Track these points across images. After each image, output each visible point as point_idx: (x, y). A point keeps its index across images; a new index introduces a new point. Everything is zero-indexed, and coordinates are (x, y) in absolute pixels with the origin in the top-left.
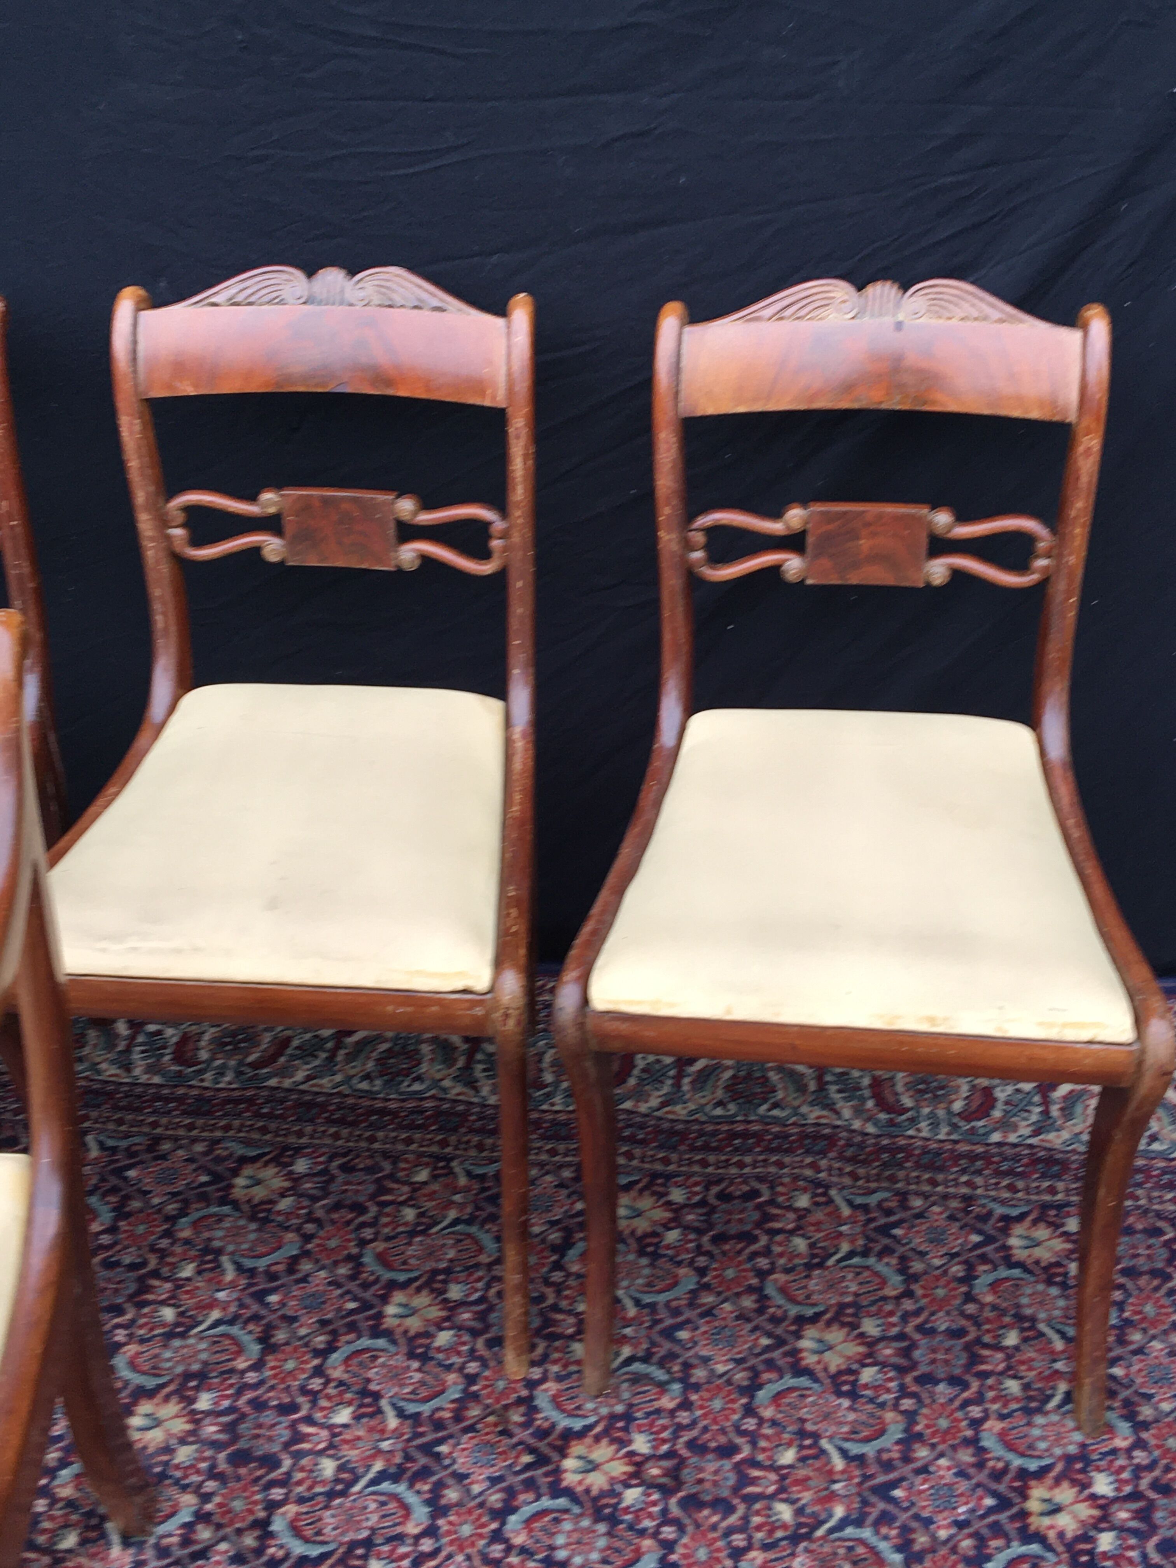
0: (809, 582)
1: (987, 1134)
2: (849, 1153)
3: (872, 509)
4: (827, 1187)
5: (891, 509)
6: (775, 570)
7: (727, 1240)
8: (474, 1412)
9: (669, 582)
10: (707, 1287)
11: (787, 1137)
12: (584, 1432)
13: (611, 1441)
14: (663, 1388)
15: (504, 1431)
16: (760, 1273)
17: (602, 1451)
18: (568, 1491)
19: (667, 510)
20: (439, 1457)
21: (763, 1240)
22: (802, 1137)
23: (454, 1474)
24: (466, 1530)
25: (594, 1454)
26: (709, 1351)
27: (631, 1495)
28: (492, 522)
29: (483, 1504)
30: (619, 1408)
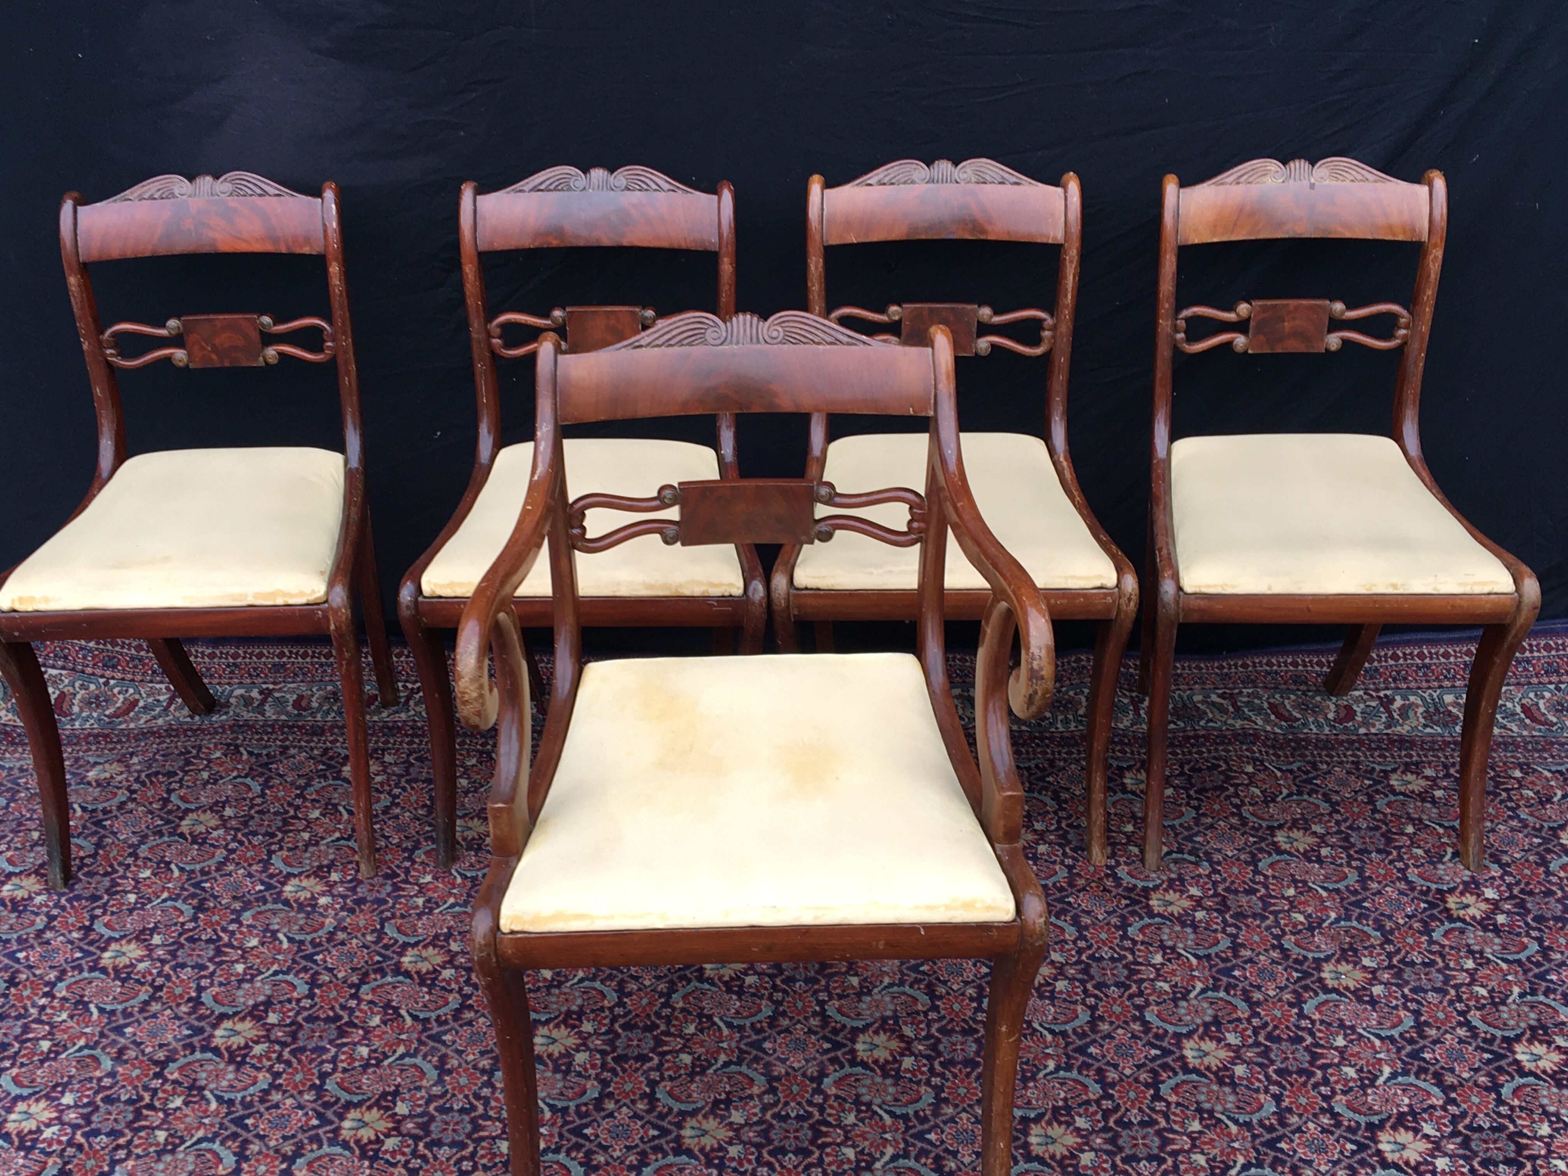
0: (1250, 352)
1: (1357, 729)
2: (1269, 743)
3: (1293, 303)
4: (1262, 762)
5: (1305, 302)
6: (1229, 344)
7: (1207, 791)
8: (1081, 882)
9: (1164, 353)
10: (1204, 815)
11: (1225, 737)
12: (1156, 888)
13: (1175, 891)
14: (1197, 864)
15: (1105, 890)
16: (1236, 806)
17: (1172, 896)
18: (1159, 915)
19: (1167, 306)
20: (1069, 903)
21: (1232, 789)
22: (1236, 736)
23: (1083, 911)
24: (1104, 936)
25: (1168, 898)
26: (1219, 846)
27: (1200, 915)
28: (1045, 320)
29: (1108, 924)
30: (1173, 876)
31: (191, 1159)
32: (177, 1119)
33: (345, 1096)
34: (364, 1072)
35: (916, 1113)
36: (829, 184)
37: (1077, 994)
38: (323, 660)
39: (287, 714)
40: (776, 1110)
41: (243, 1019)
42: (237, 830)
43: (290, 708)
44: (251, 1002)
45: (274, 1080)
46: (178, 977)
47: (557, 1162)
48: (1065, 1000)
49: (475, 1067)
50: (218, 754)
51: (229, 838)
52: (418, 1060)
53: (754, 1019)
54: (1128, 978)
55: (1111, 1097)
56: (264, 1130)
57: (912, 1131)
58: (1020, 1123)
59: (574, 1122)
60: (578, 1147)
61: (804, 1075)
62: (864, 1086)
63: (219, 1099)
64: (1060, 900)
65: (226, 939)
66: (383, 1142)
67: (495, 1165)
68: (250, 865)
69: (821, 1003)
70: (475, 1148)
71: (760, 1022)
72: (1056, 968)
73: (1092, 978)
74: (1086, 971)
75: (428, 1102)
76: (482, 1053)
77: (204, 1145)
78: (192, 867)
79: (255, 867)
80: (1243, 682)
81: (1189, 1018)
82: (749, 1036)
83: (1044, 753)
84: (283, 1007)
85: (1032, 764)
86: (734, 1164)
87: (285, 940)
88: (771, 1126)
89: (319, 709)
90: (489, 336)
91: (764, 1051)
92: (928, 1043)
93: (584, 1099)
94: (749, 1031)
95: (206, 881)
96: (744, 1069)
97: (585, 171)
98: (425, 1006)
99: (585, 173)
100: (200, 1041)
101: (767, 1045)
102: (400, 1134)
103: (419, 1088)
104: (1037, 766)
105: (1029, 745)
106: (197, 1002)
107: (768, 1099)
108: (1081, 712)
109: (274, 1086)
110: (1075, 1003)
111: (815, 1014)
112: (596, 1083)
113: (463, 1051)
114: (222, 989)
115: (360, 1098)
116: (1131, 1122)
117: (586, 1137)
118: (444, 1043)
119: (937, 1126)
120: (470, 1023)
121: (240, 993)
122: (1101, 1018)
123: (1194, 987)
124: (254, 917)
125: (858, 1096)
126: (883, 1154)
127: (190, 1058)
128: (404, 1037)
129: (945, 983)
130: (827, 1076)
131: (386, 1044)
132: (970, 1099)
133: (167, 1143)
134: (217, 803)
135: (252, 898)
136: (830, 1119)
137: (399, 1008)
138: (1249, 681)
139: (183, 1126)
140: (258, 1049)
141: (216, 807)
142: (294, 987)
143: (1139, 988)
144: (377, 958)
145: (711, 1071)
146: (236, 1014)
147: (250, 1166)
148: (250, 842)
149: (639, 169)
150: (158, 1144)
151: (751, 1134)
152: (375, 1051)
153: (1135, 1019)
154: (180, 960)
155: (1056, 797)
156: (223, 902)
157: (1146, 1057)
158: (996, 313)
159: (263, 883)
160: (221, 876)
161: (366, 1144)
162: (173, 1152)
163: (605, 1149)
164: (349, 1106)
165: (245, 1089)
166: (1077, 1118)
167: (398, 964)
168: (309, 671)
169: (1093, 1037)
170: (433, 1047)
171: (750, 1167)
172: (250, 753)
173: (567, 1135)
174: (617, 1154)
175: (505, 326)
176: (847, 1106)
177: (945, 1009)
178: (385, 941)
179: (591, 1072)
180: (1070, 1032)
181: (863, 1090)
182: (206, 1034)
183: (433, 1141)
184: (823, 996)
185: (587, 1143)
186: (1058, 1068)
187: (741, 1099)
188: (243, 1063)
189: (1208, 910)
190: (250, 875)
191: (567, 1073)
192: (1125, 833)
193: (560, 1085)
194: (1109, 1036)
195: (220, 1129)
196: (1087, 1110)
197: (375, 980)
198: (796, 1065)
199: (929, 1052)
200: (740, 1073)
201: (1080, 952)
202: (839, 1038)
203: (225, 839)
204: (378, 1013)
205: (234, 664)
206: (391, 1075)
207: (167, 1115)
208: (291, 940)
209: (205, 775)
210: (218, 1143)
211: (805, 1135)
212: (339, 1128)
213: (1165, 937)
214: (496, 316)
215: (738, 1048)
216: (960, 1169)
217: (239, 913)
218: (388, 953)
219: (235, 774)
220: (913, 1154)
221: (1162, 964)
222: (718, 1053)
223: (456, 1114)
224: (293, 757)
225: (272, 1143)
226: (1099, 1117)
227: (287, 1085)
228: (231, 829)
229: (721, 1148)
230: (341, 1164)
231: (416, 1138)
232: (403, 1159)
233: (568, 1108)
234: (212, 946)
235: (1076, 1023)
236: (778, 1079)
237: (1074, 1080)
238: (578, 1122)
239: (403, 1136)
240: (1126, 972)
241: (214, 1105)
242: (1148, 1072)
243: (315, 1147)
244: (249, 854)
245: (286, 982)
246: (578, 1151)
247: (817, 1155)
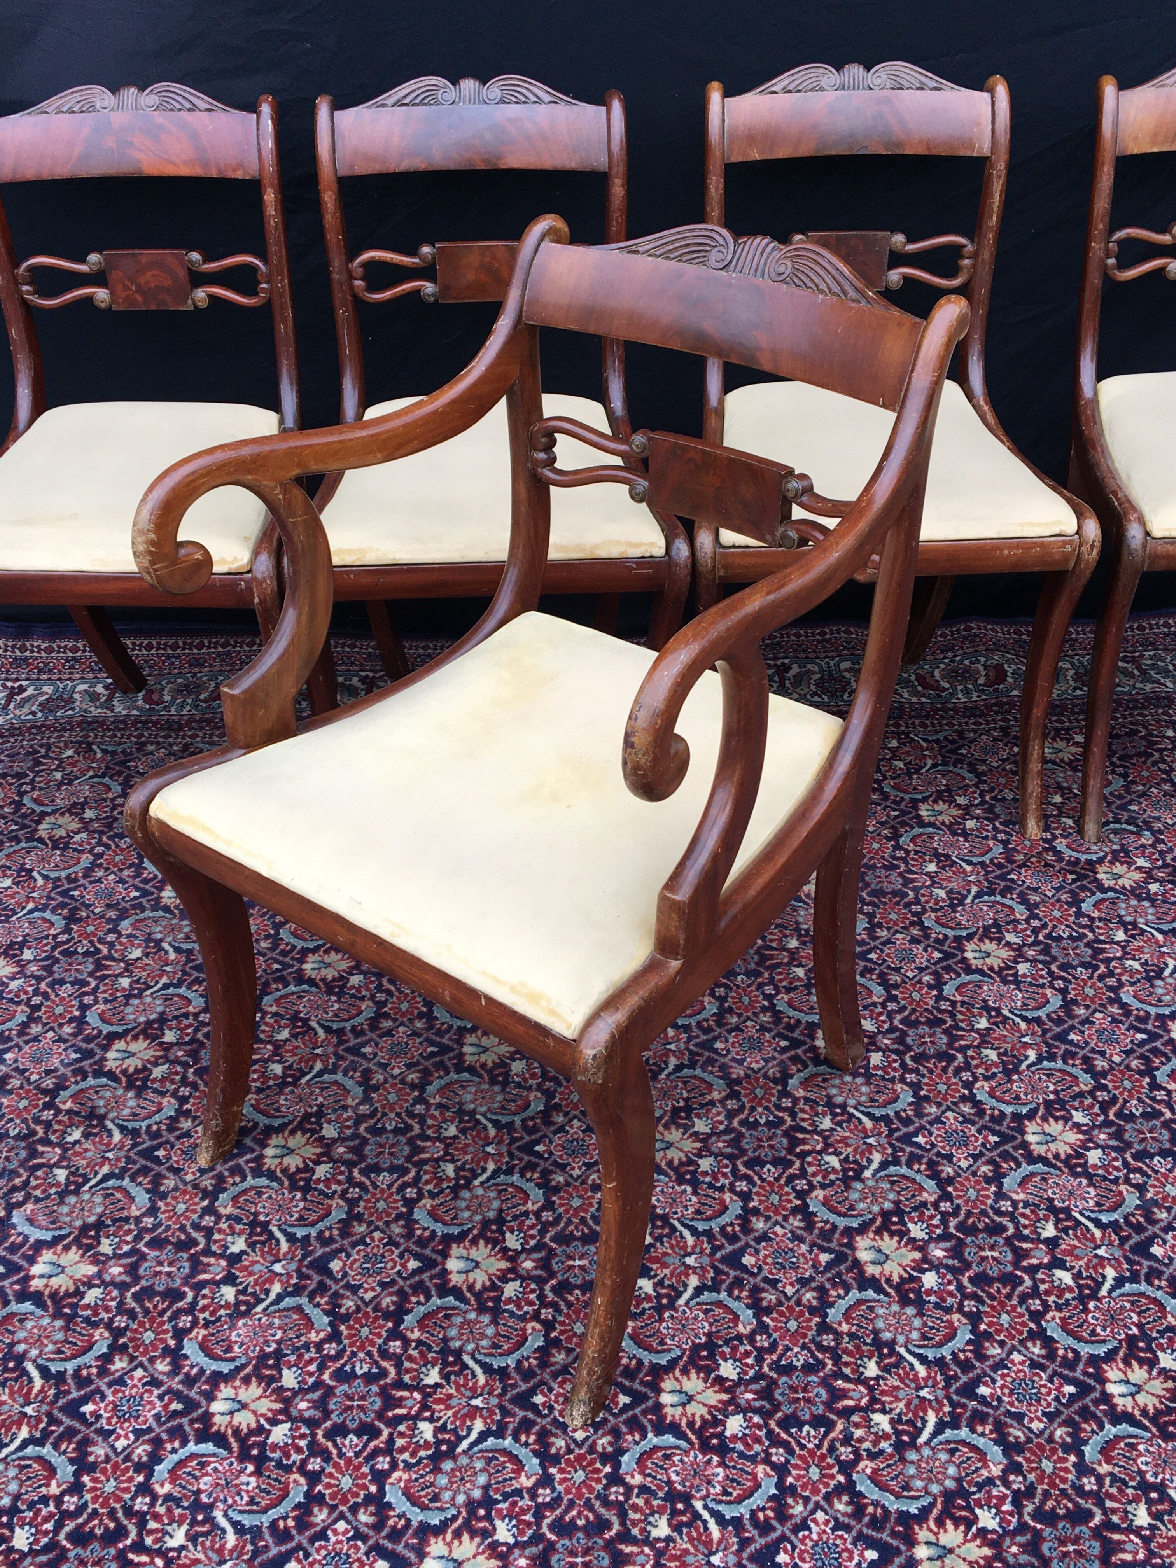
7: (1131, 758)
8: (1020, 857)
9: (1094, 280)
10: (1133, 782)
11: (1137, 701)
12: (1101, 861)
13: (1122, 863)
14: (1138, 834)
15: (1046, 865)
16: (1164, 772)
17: (1119, 869)
18: (1110, 889)
19: (1101, 226)
20: (1012, 880)
21: (1157, 755)
22: (1148, 699)
23: (1028, 888)
24: (1057, 914)
25: (1115, 871)
26: (1156, 814)
27: (1154, 887)
28: (965, 246)
29: (1059, 900)
30: (1115, 847)
31: (98, 1199)
32: (76, 1154)
33: (263, 1120)
34: (281, 1092)
35: (897, 1113)
36: (729, 92)
37: (1042, 977)
38: (170, 652)
39: (138, 708)
40: (743, 1116)
41: (135, 1038)
42: (102, 833)
43: (140, 703)
44: (142, 1019)
45: (181, 1106)
46: (57, 995)
47: (512, 1185)
48: (1031, 984)
49: (403, 1081)
50: (70, 753)
51: (93, 841)
52: (339, 1077)
53: (700, 1017)
54: (1093, 957)
55: (1104, 1088)
56: (177, 1162)
57: (897, 1134)
58: (1012, 1121)
59: (522, 1138)
60: (532, 1167)
61: (765, 1076)
62: (834, 1086)
63: (123, 1129)
64: (1002, 877)
65: (105, 951)
66: (313, 1171)
67: (442, 1191)
68: (121, 870)
69: (769, 997)
70: (418, 1173)
71: (707, 1020)
72: (1014, 950)
73: (1054, 959)
74: (1046, 951)
75: (357, 1123)
76: (409, 1066)
77: (111, 1183)
78: (57, 874)
79: (126, 873)
80: (1142, 645)
81: (1168, 998)
82: (697, 1037)
83: (949, 724)
84: (180, 1023)
85: (941, 736)
86: (708, 1179)
87: (171, 950)
88: (741, 1135)
89: (173, 702)
90: (351, 277)
91: (716, 1051)
92: (893, 1036)
93: (529, 1113)
94: (696, 1031)
95: (75, 889)
96: (698, 1072)
97: (455, 82)
98: (336, 1015)
99: (454, 84)
100: (91, 1065)
101: (719, 1045)
102: (331, 1160)
103: (345, 1108)
104: (946, 738)
105: (933, 717)
106: (81, 1022)
107: (731, 1104)
108: (981, 681)
109: (182, 1113)
110: (1043, 986)
111: (764, 1009)
112: (539, 1095)
113: (387, 1065)
114: (108, 1006)
115: (280, 1121)
116: (1132, 1114)
117: (539, 1155)
118: (364, 1056)
119: (922, 1127)
120: (389, 1033)
121: (129, 1009)
122: (1074, 1002)
123: (1167, 965)
124: (134, 925)
125: (829, 1097)
126: (870, 1161)
127: (83, 1085)
128: (318, 1051)
129: (897, 970)
130: (791, 1076)
131: (300, 1061)
132: (953, 1097)
133: (68, 1183)
134: (75, 805)
135: (127, 905)
136: (804, 1124)
137: (309, 1019)
138: (1147, 644)
139: (84, 1162)
140: (158, 1072)
141: (76, 810)
142: (189, 1002)
143: (1107, 967)
144: (276, 966)
145: (663, 1076)
146: (126, 1032)
147: (167, 1204)
148: (117, 846)
149: (515, 79)
150: (58, 1184)
151: (721, 1145)
152: (290, 1067)
153: (1112, 1001)
154: (57, 976)
155: (972, 769)
156: (97, 911)
157: (1132, 1042)
158: (911, 240)
159: (137, 889)
160: (91, 883)
161: (294, 1174)
162: (77, 1192)
163: (563, 1167)
164: (269, 1131)
165: (149, 1117)
166: (1073, 1112)
167: (300, 971)
168: (155, 664)
169: (1070, 1022)
170: (353, 1062)
171: (727, 1181)
172: (105, 751)
173: (517, 1153)
174: (576, 1172)
175: (369, 265)
176: (820, 1109)
177: (904, 999)
178: (282, 947)
179: (531, 1082)
180: (1044, 1017)
181: (834, 1091)
182: (97, 1058)
183: (368, 1165)
184: (769, 990)
185: (541, 1162)
186: (1040, 1059)
187: (702, 1106)
188: (145, 1087)
189: (1162, 881)
190: (122, 881)
191: (505, 1084)
192: (1054, 805)
193: (500, 1098)
194: (1087, 1021)
195: (127, 1163)
196: (1081, 1102)
197: (277, 990)
198: (755, 1066)
199: (896, 1046)
200: (695, 1077)
201: (1036, 931)
202: (796, 1035)
203: (89, 844)
204: (287, 1026)
205: (74, 659)
206: (311, 1094)
207: (65, 1150)
208: (177, 950)
209: (58, 775)
210: (127, 1179)
211: (780, 1143)
212: (262, 1157)
213: (1123, 913)
214: (359, 254)
215: (687, 1049)
216: (959, 1175)
217: (116, 922)
218: (287, 960)
219: (91, 773)
220: (903, 1160)
221: (1127, 941)
222: (668, 1057)
223: (391, 1136)
224: (151, 753)
225: (189, 1177)
226: (1096, 1109)
227: (196, 1111)
228: (95, 832)
229: (690, 1162)
230: (270, 1197)
231: (350, 1164)
232: (339, 1189)
233: (513, 1122)
234: (91, 960)
235: (1049, 1009)
236: (738, 1081)
237: (1060, 1070)
238: (527, 1138)
239: (335, 1162)
240: (1090, 951)
241: (117, 1137)
242: (1138, 1058)
243: (238, 1179)
244: (117, 858)
245: (178, 995)
246: (533, 1171)
247: (797, 1164)
